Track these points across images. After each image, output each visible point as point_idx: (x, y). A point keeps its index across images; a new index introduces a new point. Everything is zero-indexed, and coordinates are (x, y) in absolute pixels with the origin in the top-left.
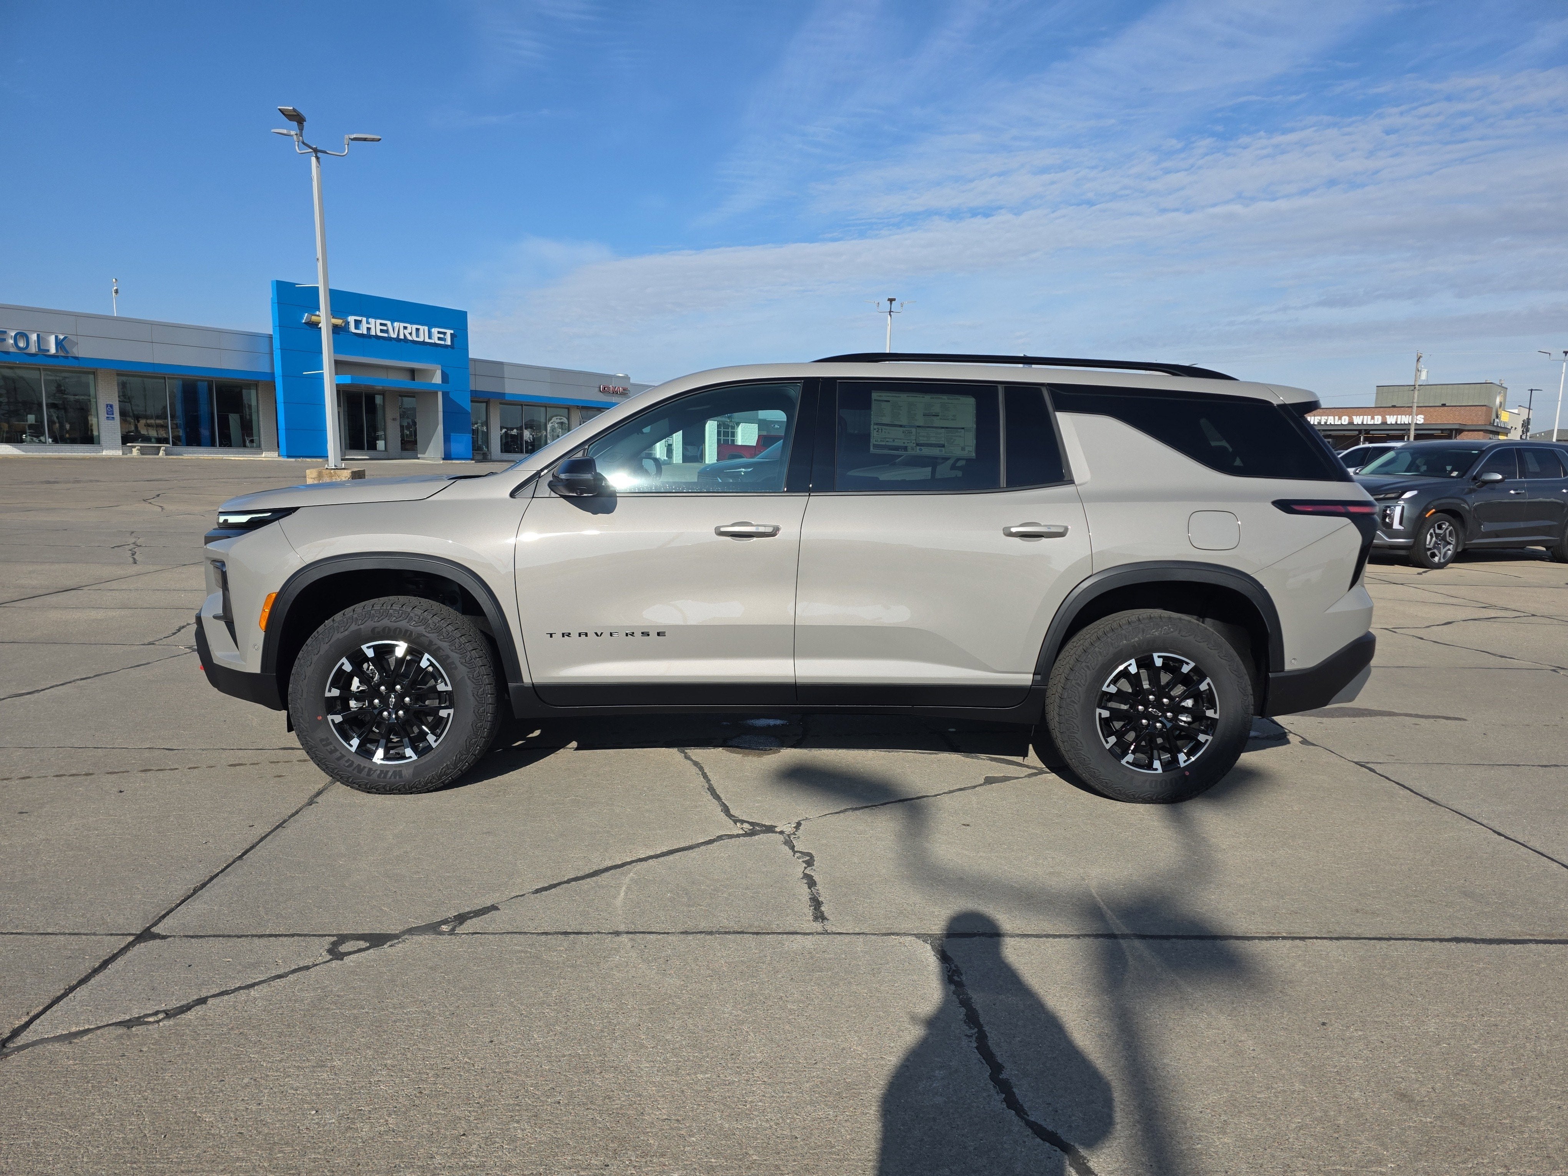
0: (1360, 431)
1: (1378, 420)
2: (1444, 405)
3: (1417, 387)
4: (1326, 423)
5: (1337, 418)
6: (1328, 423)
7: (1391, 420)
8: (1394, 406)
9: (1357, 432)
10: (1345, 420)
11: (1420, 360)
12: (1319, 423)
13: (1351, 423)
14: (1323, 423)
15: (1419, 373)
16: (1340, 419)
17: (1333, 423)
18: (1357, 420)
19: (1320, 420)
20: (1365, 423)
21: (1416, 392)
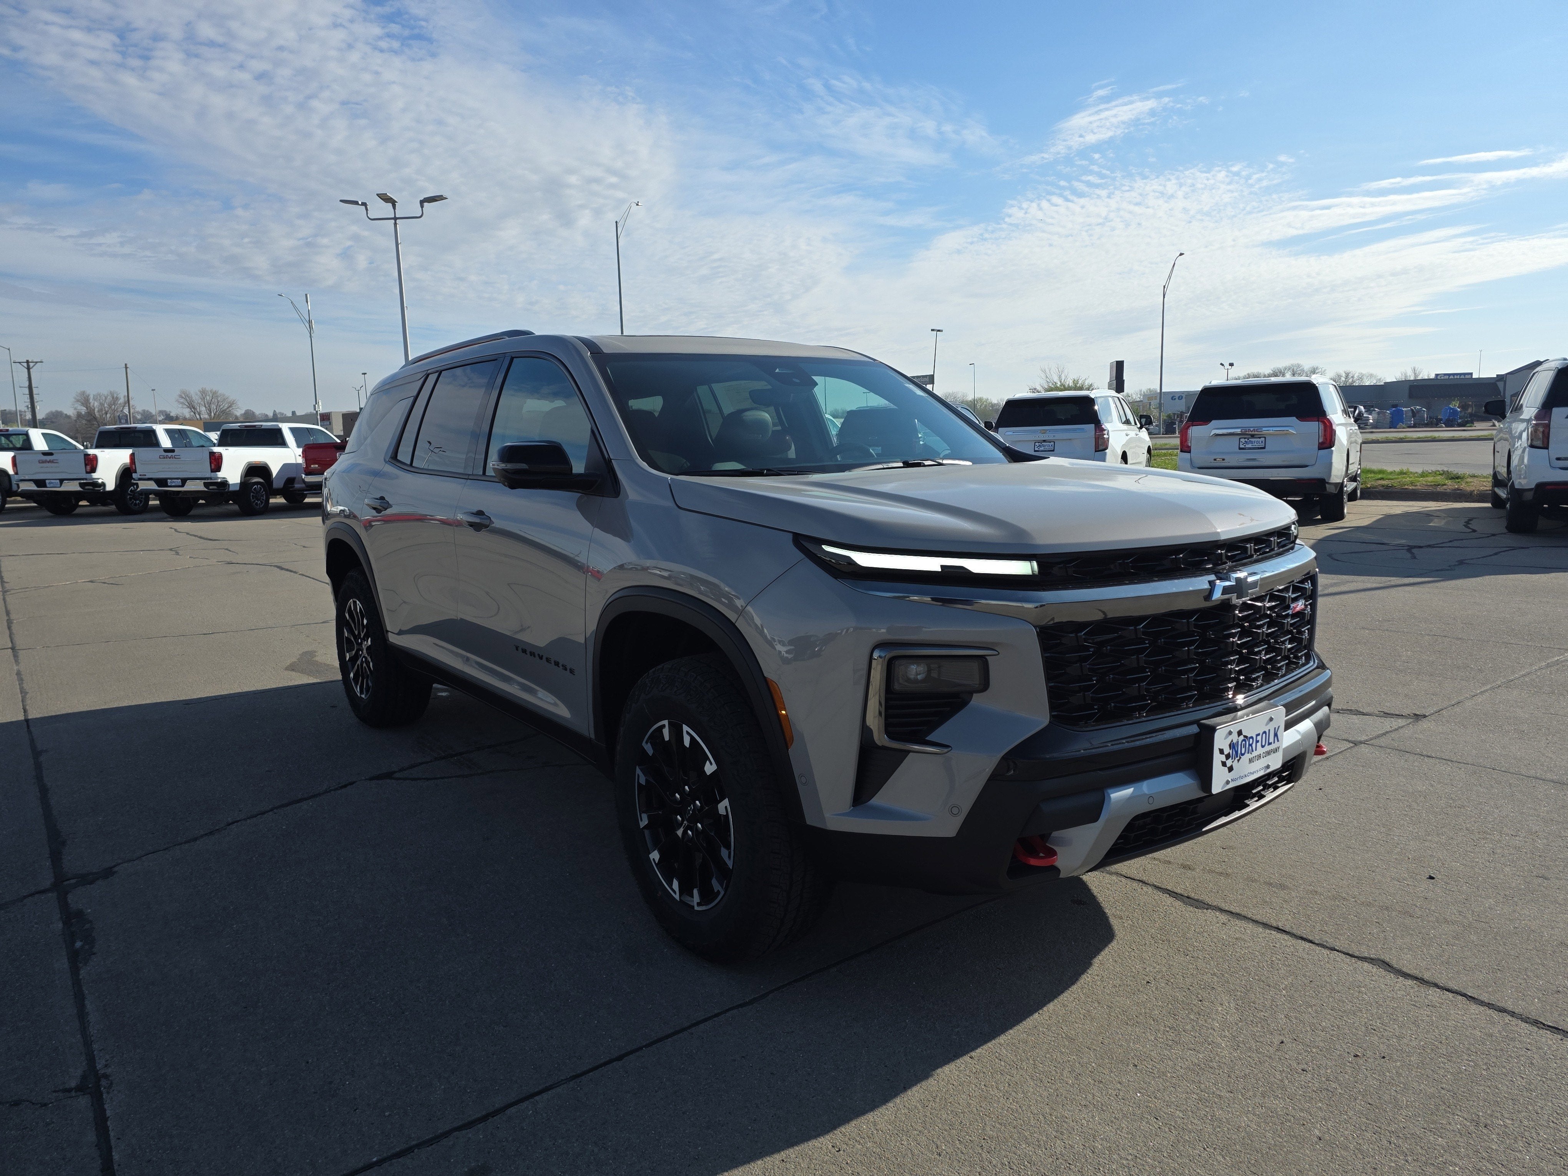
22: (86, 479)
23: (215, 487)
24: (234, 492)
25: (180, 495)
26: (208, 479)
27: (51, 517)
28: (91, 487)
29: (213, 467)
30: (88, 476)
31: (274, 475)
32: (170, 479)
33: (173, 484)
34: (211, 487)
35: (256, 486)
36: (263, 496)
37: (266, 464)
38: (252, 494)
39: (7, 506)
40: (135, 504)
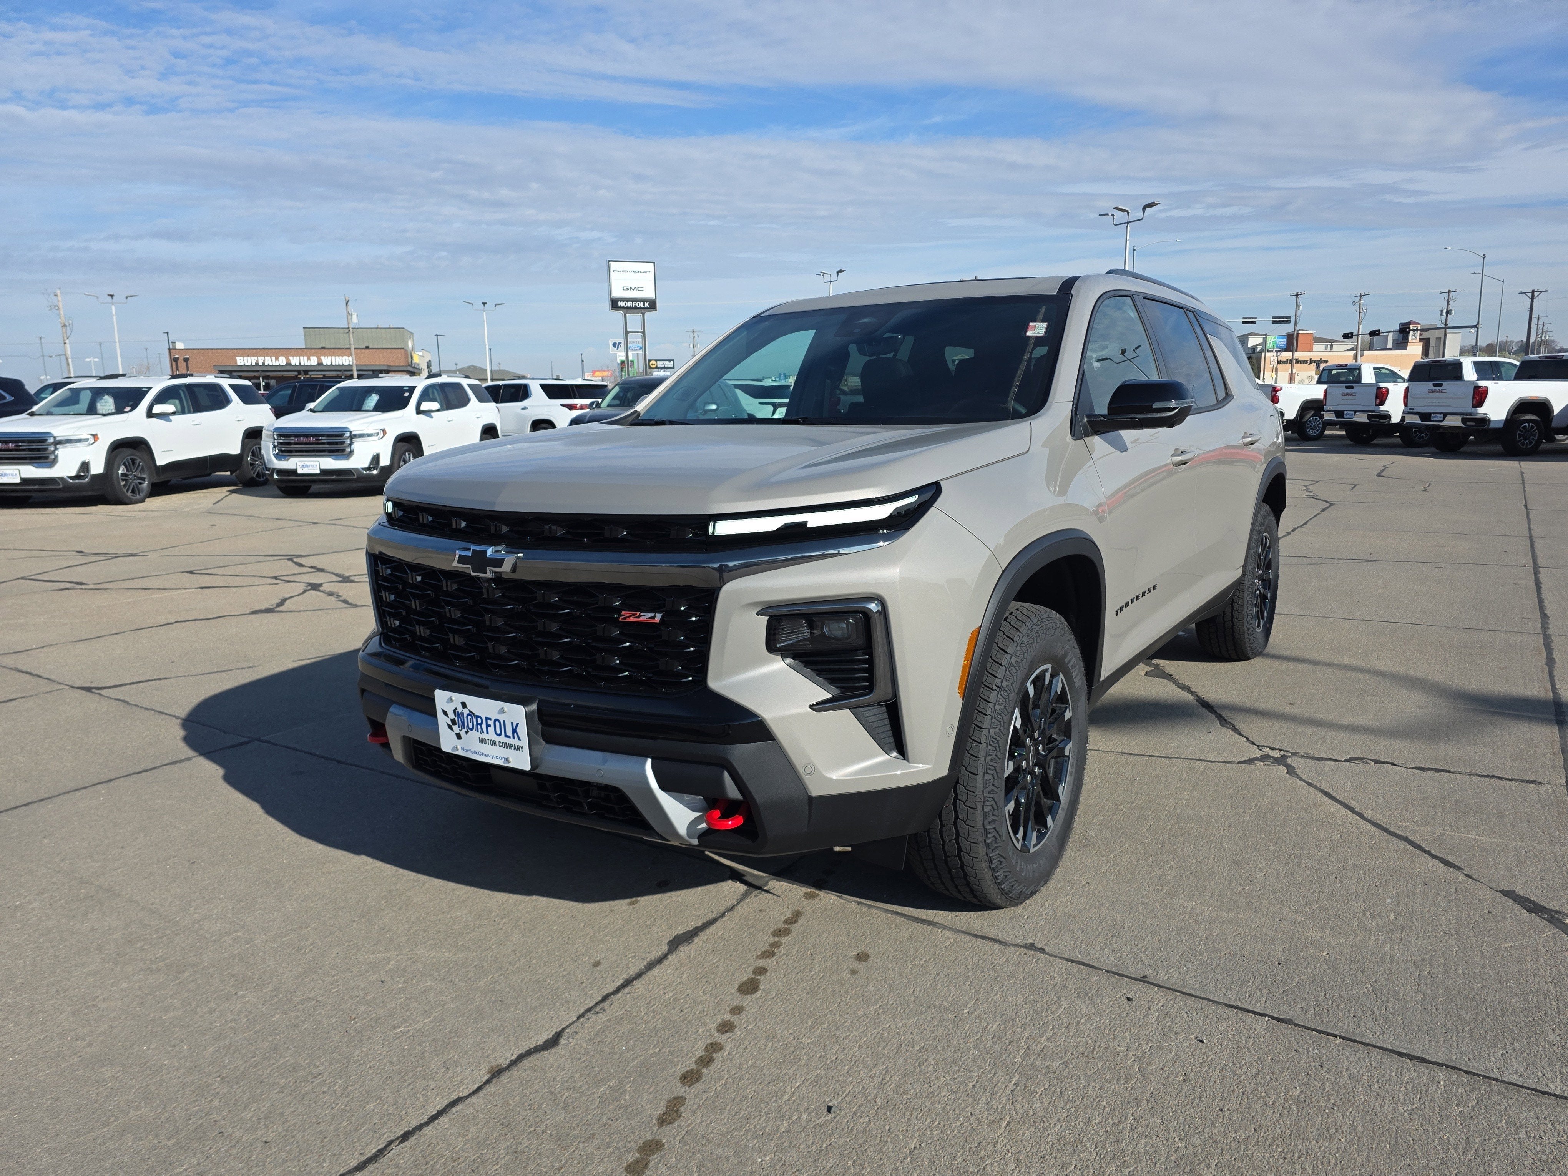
0: (299, 372)
1: (314, 361)
2: (367, 348)
3: (351, 329)
4: (263, 364)
5: (274, 358)
6: (266, 364)
7: (326, 361)
8: (323, 348)
9: (296, 373)
10: (282, 361)
11: (349, 303)
12: (257, 364)
13: (288, 364)
14: (260, 364)
15: (350, 317)
16: (277, 359)
17: (271, 364)
18: (295, 361)
19: (257, 361)
20: (302, 364)
21: (351, 335)
22: (1374, 411)
23: (1474, 424)
24: (1496, 430)
25: (1441, 430)
26: (1466, 414)
27: (1350, 446)
28: (1377, 420)
29: (1474, 402)
30: (1376, 408)
31: (1555, 413)
32: (1435, 413)
33: (1436, 419)
34: (1468, 423)
35: (1527, 424)
36: (1534, 435)
37: (1547, 400)
38: (1519, 432)
39: (1326, 432)
40: (1420, 438)
